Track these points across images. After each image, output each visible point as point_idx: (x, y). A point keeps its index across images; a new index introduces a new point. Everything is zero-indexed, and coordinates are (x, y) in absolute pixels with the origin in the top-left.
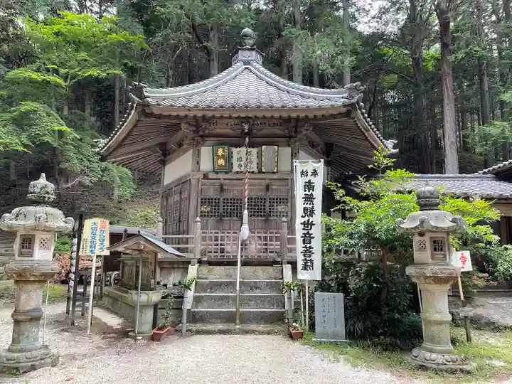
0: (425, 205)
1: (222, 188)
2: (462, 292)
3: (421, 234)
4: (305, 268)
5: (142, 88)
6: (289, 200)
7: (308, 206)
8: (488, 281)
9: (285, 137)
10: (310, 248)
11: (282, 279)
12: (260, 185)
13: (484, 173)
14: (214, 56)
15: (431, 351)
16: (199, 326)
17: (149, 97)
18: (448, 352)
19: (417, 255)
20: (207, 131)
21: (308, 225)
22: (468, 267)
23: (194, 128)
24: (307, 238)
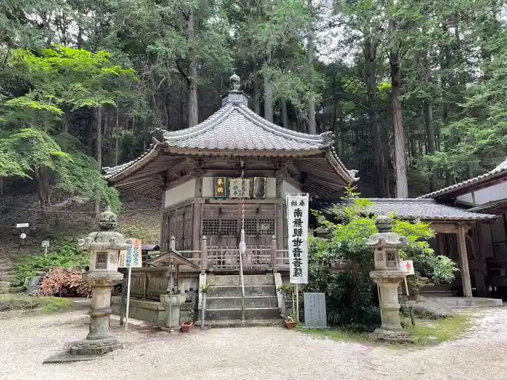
0: (383, 229)
1: (220, 211)
2: (408, 290)
3: (380, 249)
4: (296, 275)
5: (162, 133)
6: (276, 220)
7: (298, 228)
8: (427, 283)
9: (271, 169)
10: (299, 259)
11: (274, 284)
12: (251, 208)
13: (426, 197)
14: (194, 86)
15: (388, 329)
16: (213, 322)
17: (167, 140)
18: (399, 330)
19: (377, 264)
20: (207, 164)
21: (298, 242)
22: (412, 272)
23: (198, 162)
24: (297, 252)
